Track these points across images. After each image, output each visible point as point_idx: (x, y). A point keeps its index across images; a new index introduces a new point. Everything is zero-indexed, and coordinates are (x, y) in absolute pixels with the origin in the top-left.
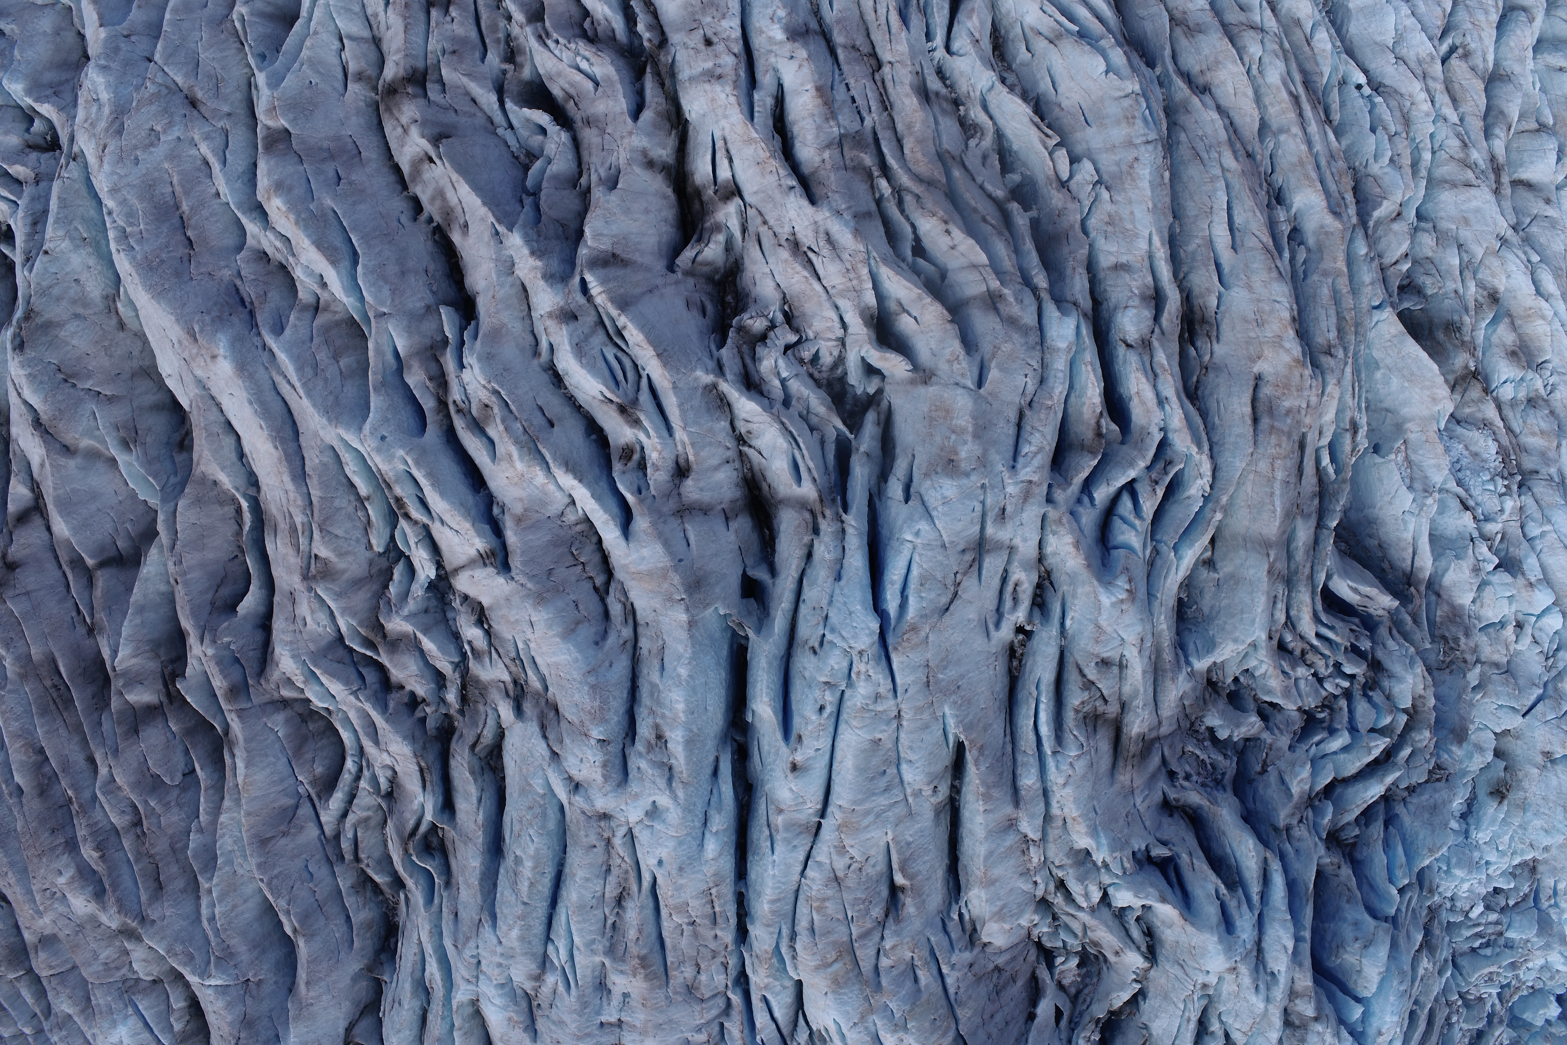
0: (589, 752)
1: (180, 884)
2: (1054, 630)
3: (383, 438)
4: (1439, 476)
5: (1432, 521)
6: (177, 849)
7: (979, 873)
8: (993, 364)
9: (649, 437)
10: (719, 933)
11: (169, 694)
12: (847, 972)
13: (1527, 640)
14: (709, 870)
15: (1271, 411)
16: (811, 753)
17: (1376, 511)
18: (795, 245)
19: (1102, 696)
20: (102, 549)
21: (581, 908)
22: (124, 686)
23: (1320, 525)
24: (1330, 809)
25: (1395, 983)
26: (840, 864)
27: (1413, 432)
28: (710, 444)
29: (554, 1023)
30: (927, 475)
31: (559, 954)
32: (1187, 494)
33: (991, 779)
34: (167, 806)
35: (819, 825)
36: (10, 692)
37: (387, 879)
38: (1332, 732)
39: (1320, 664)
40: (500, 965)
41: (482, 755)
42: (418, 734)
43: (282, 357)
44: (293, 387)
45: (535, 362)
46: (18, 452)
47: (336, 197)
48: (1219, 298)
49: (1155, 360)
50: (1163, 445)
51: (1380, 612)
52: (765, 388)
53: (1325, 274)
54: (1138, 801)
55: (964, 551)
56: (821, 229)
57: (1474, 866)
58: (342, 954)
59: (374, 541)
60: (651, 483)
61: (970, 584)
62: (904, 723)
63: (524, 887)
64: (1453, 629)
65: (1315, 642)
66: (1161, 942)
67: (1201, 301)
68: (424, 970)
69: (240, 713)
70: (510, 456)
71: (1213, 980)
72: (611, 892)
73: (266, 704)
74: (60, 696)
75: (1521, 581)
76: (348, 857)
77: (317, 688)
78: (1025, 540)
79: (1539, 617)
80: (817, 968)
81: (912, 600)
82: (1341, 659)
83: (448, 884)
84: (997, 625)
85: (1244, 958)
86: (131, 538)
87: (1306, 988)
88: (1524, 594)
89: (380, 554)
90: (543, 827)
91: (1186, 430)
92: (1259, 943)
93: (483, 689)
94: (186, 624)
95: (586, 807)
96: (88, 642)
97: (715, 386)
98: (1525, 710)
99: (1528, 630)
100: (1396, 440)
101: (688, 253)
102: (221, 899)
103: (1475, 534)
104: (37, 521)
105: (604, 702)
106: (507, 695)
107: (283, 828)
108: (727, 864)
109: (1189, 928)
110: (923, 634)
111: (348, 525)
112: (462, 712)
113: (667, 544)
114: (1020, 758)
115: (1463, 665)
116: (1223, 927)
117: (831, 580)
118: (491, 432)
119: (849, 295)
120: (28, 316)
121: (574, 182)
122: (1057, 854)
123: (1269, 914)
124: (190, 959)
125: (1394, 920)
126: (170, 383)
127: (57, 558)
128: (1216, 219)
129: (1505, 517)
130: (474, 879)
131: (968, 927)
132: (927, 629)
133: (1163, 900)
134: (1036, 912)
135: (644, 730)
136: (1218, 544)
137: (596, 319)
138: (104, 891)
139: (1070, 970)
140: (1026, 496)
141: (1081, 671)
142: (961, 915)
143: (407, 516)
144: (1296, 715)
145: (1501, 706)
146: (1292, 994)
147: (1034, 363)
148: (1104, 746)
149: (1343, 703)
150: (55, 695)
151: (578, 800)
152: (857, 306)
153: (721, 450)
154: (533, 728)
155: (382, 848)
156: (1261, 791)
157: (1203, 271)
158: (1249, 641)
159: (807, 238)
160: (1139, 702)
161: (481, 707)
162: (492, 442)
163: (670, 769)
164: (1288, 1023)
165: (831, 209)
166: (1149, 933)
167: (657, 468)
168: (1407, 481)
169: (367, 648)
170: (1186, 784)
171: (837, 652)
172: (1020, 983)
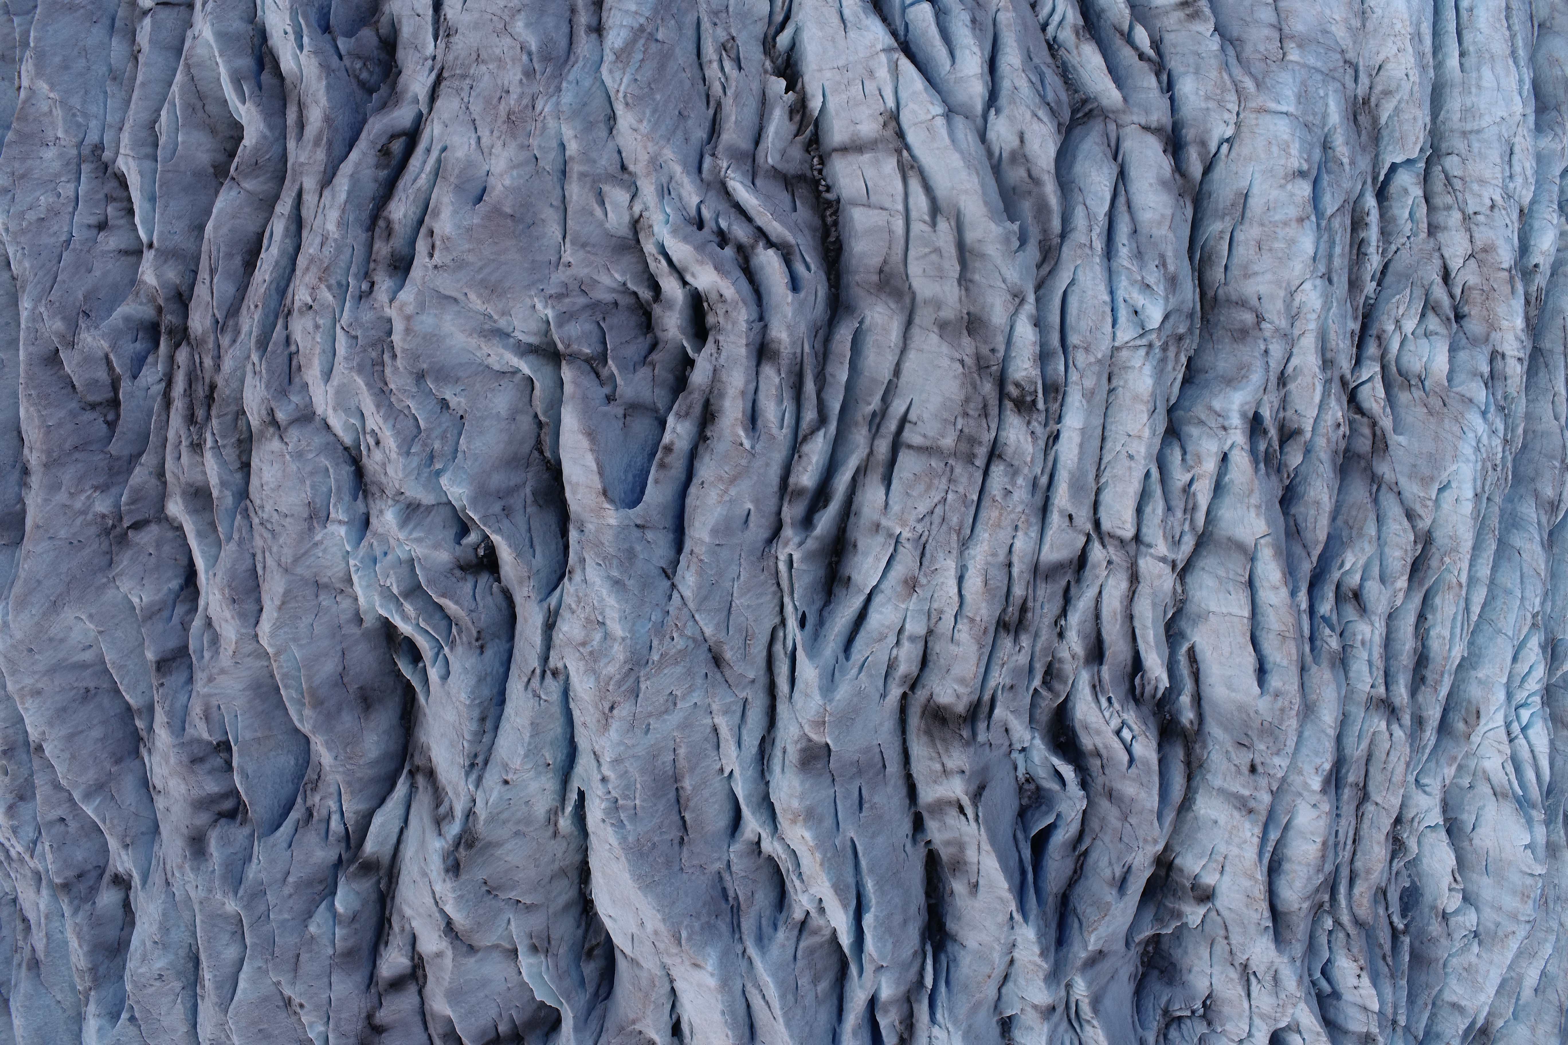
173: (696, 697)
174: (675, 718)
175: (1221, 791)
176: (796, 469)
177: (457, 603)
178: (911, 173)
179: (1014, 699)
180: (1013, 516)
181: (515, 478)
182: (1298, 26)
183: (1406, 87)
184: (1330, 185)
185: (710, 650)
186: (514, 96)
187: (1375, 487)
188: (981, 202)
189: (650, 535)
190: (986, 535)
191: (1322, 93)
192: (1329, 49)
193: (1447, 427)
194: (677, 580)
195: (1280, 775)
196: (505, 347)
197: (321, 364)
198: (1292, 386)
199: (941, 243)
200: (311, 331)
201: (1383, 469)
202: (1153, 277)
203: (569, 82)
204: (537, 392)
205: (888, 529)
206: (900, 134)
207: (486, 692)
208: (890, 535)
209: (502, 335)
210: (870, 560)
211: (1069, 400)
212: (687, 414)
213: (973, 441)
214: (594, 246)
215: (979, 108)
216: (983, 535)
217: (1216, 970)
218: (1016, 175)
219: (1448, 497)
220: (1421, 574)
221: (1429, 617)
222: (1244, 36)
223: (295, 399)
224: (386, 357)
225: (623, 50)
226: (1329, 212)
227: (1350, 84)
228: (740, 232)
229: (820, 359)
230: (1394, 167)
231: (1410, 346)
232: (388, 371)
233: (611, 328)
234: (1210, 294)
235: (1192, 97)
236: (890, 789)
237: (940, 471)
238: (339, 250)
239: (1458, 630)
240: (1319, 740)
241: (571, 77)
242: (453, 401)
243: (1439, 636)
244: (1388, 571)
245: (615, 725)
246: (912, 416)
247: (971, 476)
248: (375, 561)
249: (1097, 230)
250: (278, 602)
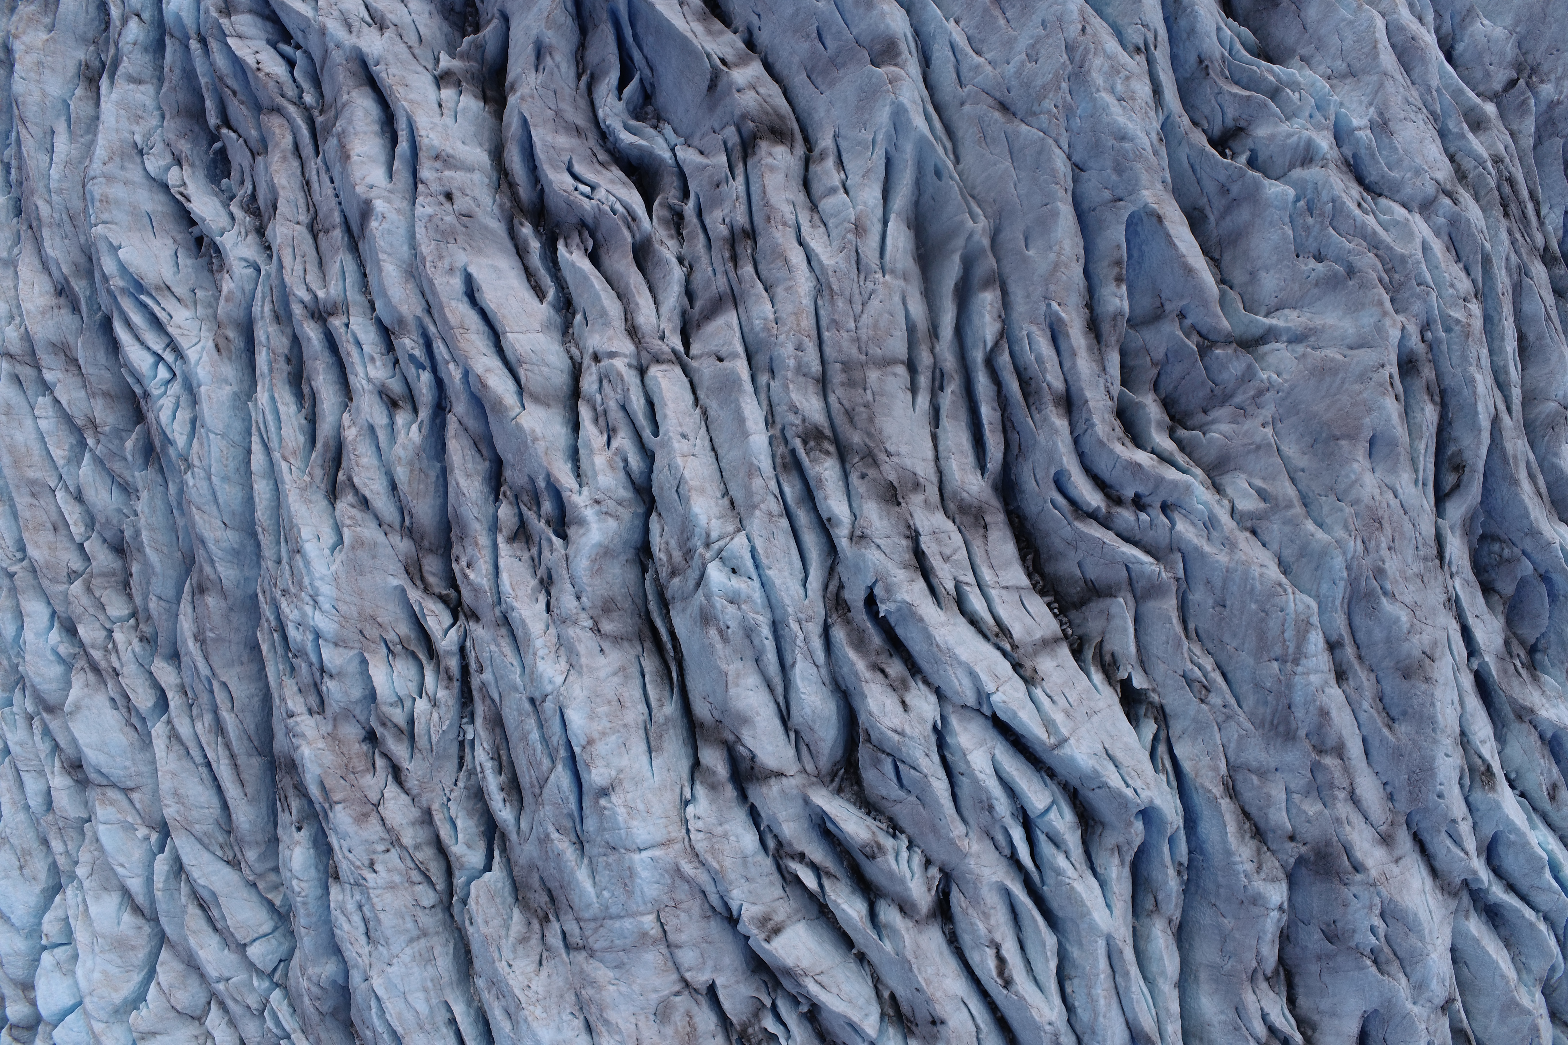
173: (1011, 68)
174: (1023, 42)
175: (471, 169)
176: (998, 304)
177: (1235, 95)
178: (996, 629)
179: (710, 177)
180: (786, 328)
181: (1228, 223)
182: (653, 957)
183: (507, 953)
184: (565, 800)
185: (1014, 115)
186: (1384, 545)
187: (407, 523)
188: (926, 618)
189: (1107, 194)
190: (804, 302)
191: (606, 894)
192: (610, 949)
193: (353, 608)
194: (1069, 164)
195: (420, 200)
196: (1288, 329)
197: (1435, 255)
198: (534, 582)
199: (946, 566)
200: (1456, 282)
201: (404, 545)
202: (729, 614)
203: (1342, 579)
204: (1241, 306)
205: (896, 277)
206: (1017, 667)
207: (1183, 23)
208: (892, 272)
209: (1297, 338)
210: (901, 245)
211: (770, 462)
212: (1115, 318)
213: (851, 384)
214: (1249, 452)
215: (954, 721)
216: (807, 301)
217: (407, 19)
218: (896, 668)
219: (328, 537)
220: (330, 455)
221: (304, 422)
222: (703, 924)
223: (1441, 220)
224: (1386, 278)
225: (1307, 632)
226: (560, 767)
227: (572, 927)
228: (1126, 516)
229: (1008, 424)
230: (488, 868)
231: (413, 687)
232: (1380, 266)
233: (1203, 384)
234: (648, 644)
235: (740, 830)
236: (796, 59)
237: (871, 344)
238: (1464, 358)
239: (270, 418)
240: (392, 245)
241: (1342, 584)
242: (1312, 263)
243: (287, 404)
244: (368, 441)
245: (1076, 15)
246: (909, 395)
247: (840, 351)
248: (1318, 107)
249: (800, 642)
250: (1380, 46)
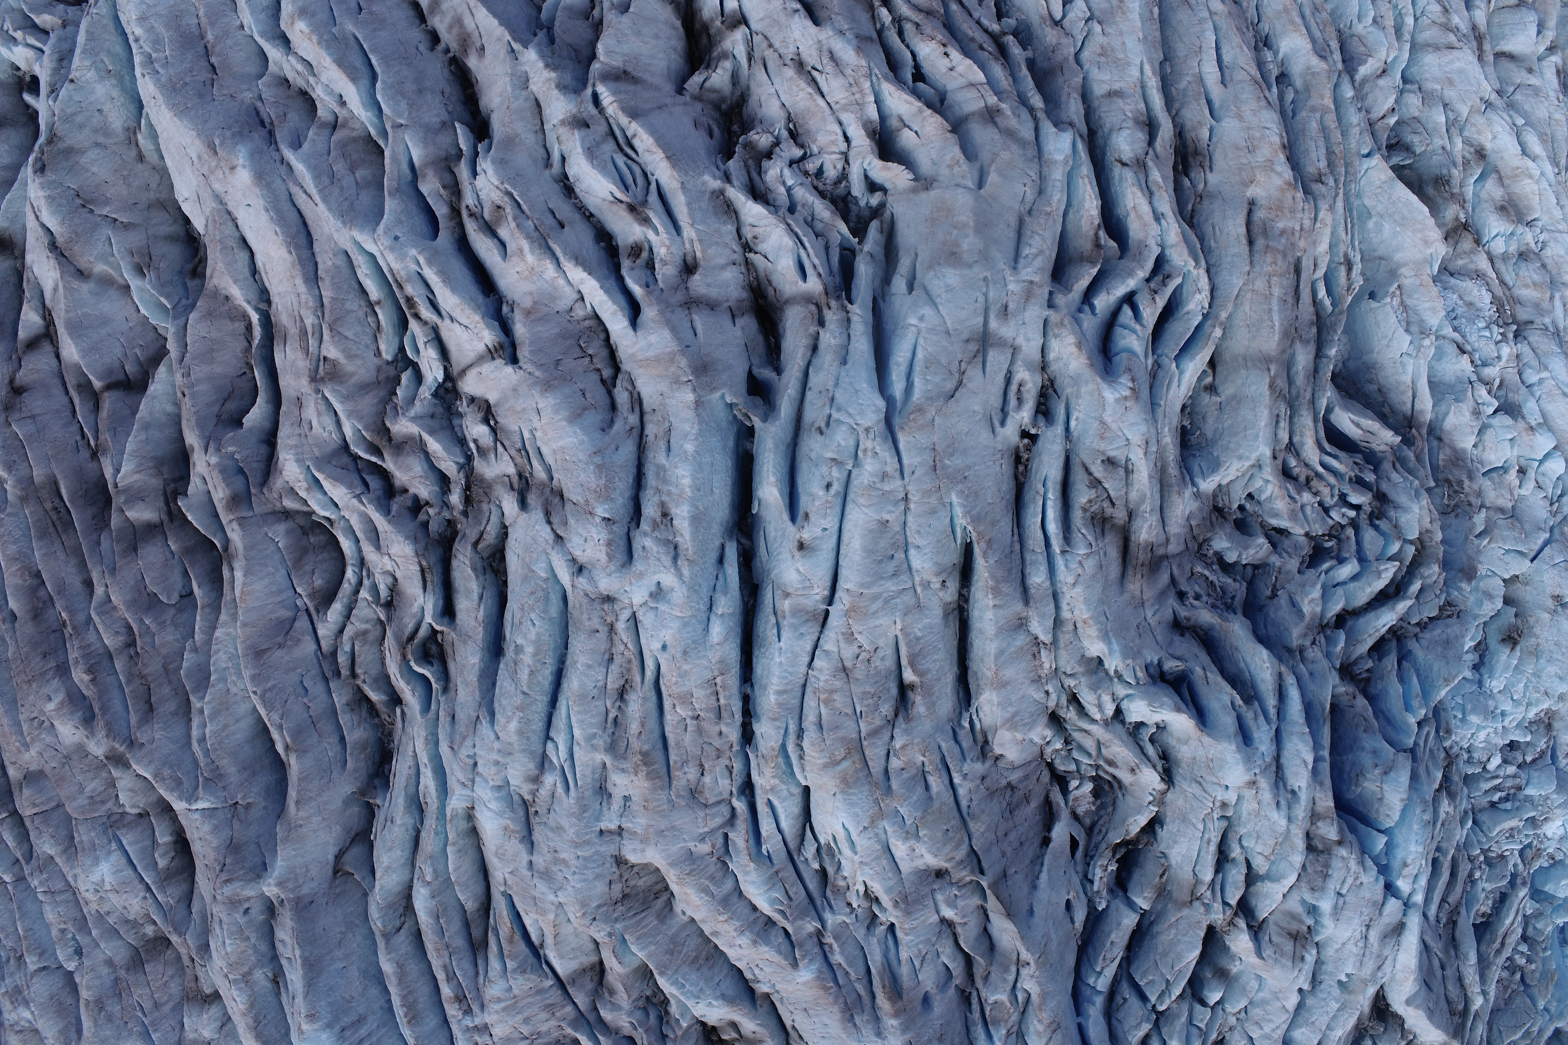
0: (594, 530)
1: (171, 706)
2: (1059, 429)
3: (396, 238)
4: (1434, 319)
5: (1430, 368)
6: (170, 670)
7: (989, 674)
8: (993, 168)
9: (657, 233)
10: (724, 729)
11: (170, 513)
12: (856, 771)
13: (1531, 484)
14: (714, 656)
15: (1265, 233)
16: (818, 531)
17: (1375, 355)
18: (800, 65)
19: (1109, 497)
20: (110, 372)
21: (582, 697)
22: (125, 502)
23: (1319, 354)
24: (1343, 637)
25: (1418, 811)
26: (848, 653)
27: (1407, 277)
28: (717, 244)
29: (552, 830)
30: (930, 267)
31: (558, 754)
32: (1186, 309)
33: (1000, 573)
34: (162, 625)
35: (827, 613)
36: (9, 515)
37: (384, 697)
38: (1341, 561)
39: (1326, 491)
40: (497, 763)
41: (485, 555)
42: (420, 535)
43: (299, 167)
44: (310, 196)
45: (547, 172)
46: (32, 279)
47: (356, 23)
48: (1211, 130)
49: (1151, 178)
50: (1160, 262)
51: (1383, 448)
52: (770, 197)
53: (1313, 110)
54: (1149, 614)
55: (967, 341)
56: (825, 48)
57: (1491, 714)
58: (335, 774)
59: (383, 347)
60: (659, 277)
61: (974, 373)
62: (912, 506)
63: (524, 675)
64: (1456, 472)
65: (1320, 469)
66: (1177, 763)
67: (1193, 135)
68: (418, 783)
69: (242, 522)
70: (521, 250)
71: (1231, 797)
72: (613, 683)
73: (268, 514)
74: (60, 519)
75: (1521, 424)
76: (345, 672)
77: (320, 496)
78: (1028, 340)
79: (1541, 462)
80: (825, 766)
81: (917, 381)
82: (1347, 489)
83: (445, 690)
84: (1003, 423)
85: (1264, 771)
86: (140, 364)
87: (1328, 808)
88: (1526, 438)
89: (388, 363)
90: (545, 611)
91: (1183, 244)
92: (1278, 758)
93: (487, 487)
94: (191, 438)
95: (589, 588)
96: (91, 466)
97: (722, 192)
98: (1532, 554)
99: (1531, 474)
100: (1391, 285)
101: (697, 79)
102: (212, 718)
103: (1474, 378)
104: (47, 347)
105: (610, 481)
106: (512, 488)
107: (279, 639)
108: (733, 653)
109: (1206, 740)
110: (929, 416)
111: (359, 329)
112: (465, 513)
113: (674, 330)
114: (1028, 557)
115: (1468, 508)
116: (1240, 738)
117: (836, 363)
118: (503, 233)
119: (852, 108)
120: (52, 139)
121: (586, 15)
122: (1068, 663)
123: (1286, 728)
124: (177, 785)
125: (1413, 752)
126: (186, 209)
127: (64, 384)
128: (1205, 57)
129: (1502, 363)
130: (472, 676)
131: (980, 738)
132: (933, 411)
133: (1178, 710)
134: (1048, 726)
135: (650, 510)
136: (1219, 369)
137: (607, 129)
138: (93, 716)
139: (1084, 796)
140: (1028, 295)
141: (1087, 470)
142: (971, 723)
143: (417, 316)
144: (1303, 539)
145: (1508, 551)
146: (1314, 816)
147: (1032, 174)
148: (1114, 553)
149: (1350, 532)
150: (54, 518)
151: (582, 581)
152: (860, 119)
153: (727, 252)
154: (537, 515)
155: (379, 666)
156: (1272, 615)
157: (1194, 106)
158: (1254, 456)
159: (810, 57)
160: (1146, 506)
161: (485, 506)
162: (503, 244)
163: (676, 547)
164: (1310, 848)
165: (834, 29)
166: (1165, 756)
167: (664, 263)
168: (1404, 324)
169: (372, 454)
170: (1196, 603)
171: (844, 428)
172: (1034, 804)
